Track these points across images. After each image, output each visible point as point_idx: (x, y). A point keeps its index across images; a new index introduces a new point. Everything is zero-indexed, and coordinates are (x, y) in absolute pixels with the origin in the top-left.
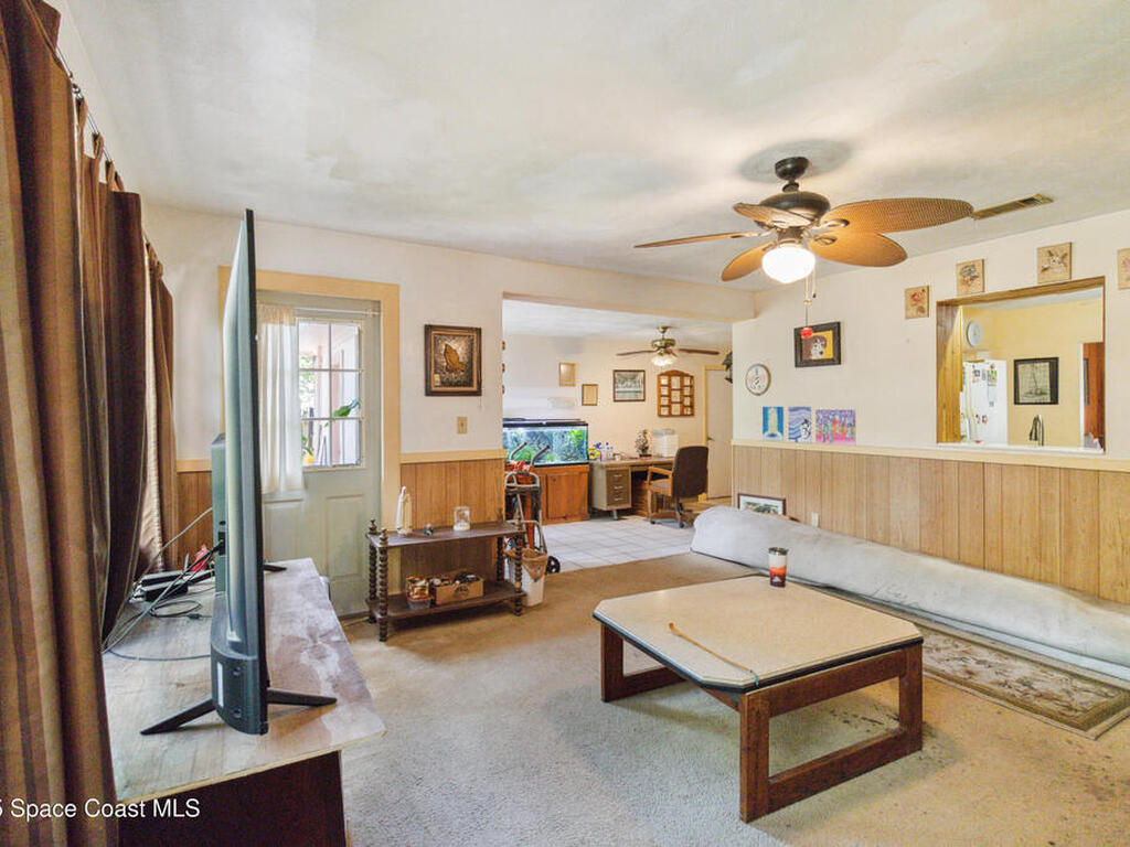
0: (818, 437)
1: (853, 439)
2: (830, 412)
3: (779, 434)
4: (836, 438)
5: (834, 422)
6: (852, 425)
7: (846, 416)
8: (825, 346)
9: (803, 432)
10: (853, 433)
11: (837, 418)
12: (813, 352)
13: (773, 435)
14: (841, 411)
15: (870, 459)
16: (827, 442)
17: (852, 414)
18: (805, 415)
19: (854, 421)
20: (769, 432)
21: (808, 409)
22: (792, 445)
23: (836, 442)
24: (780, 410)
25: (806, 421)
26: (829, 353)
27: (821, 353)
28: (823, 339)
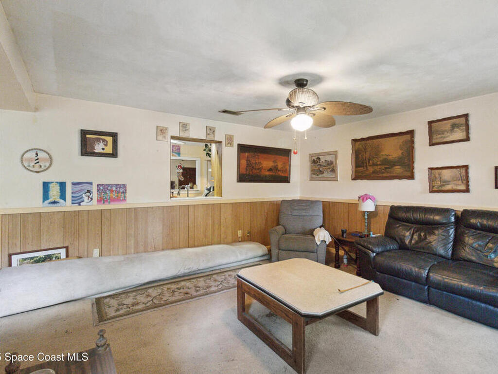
0: (99, 201)
1: (124, 200)
2: (108, 185)
3: (62, 201)
4: (112, 200)
5: (112, 191)
6: (124, 192)
7: (120, 187)
8: (106, 145)
9: (86, 199)
10: (125, 197)
11: (114, 189)
12: (96, 147)
13: (54, 202)
14: (116, 185)
15: (136, 209)
16: (106, 203)
17: (124, 186)
18: (88, 187)
19: (126, 190)
20: (51, 200)
21: (91, 184)
22: (76, 208)
23: (112, 203)
24: (62, 185)
25: (89, 191)
26: (109, 149)
27: (103, 149)
28: (104, 140)
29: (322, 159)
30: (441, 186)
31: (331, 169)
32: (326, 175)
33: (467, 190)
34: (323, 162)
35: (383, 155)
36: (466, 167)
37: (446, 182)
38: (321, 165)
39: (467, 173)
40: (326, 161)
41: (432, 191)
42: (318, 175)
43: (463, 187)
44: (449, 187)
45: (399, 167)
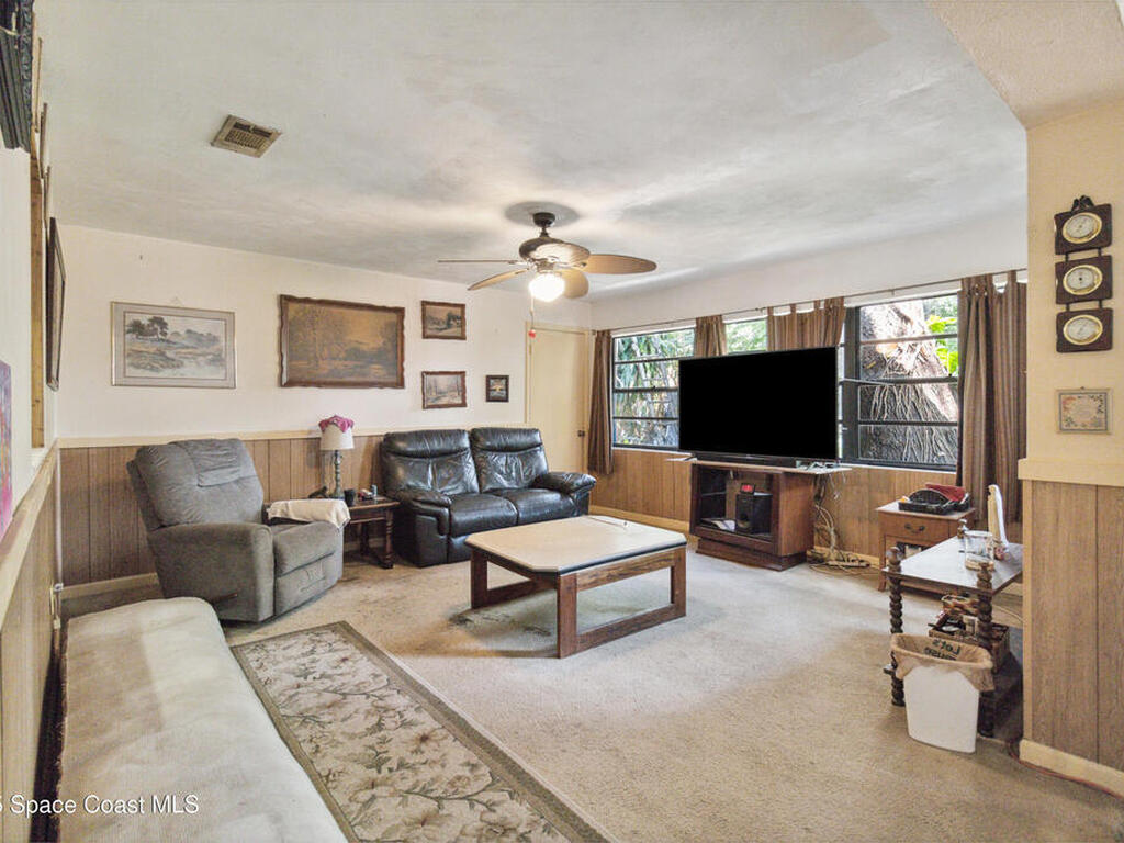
29: (174, 325)
30: (438, 398)
31: (210, 357)
32: (189, 370)
33: (463, 405)
34: (176, 334)
35: (351, 341)
36: (462, 374)
37: (441, 394)
38: (168, 341)
39: (463, 381)
40: (189, 332)
41: (425, 407)
42: (152, 369)
43: (459, 401)
44: (444, 401)
45: (377, 366)
